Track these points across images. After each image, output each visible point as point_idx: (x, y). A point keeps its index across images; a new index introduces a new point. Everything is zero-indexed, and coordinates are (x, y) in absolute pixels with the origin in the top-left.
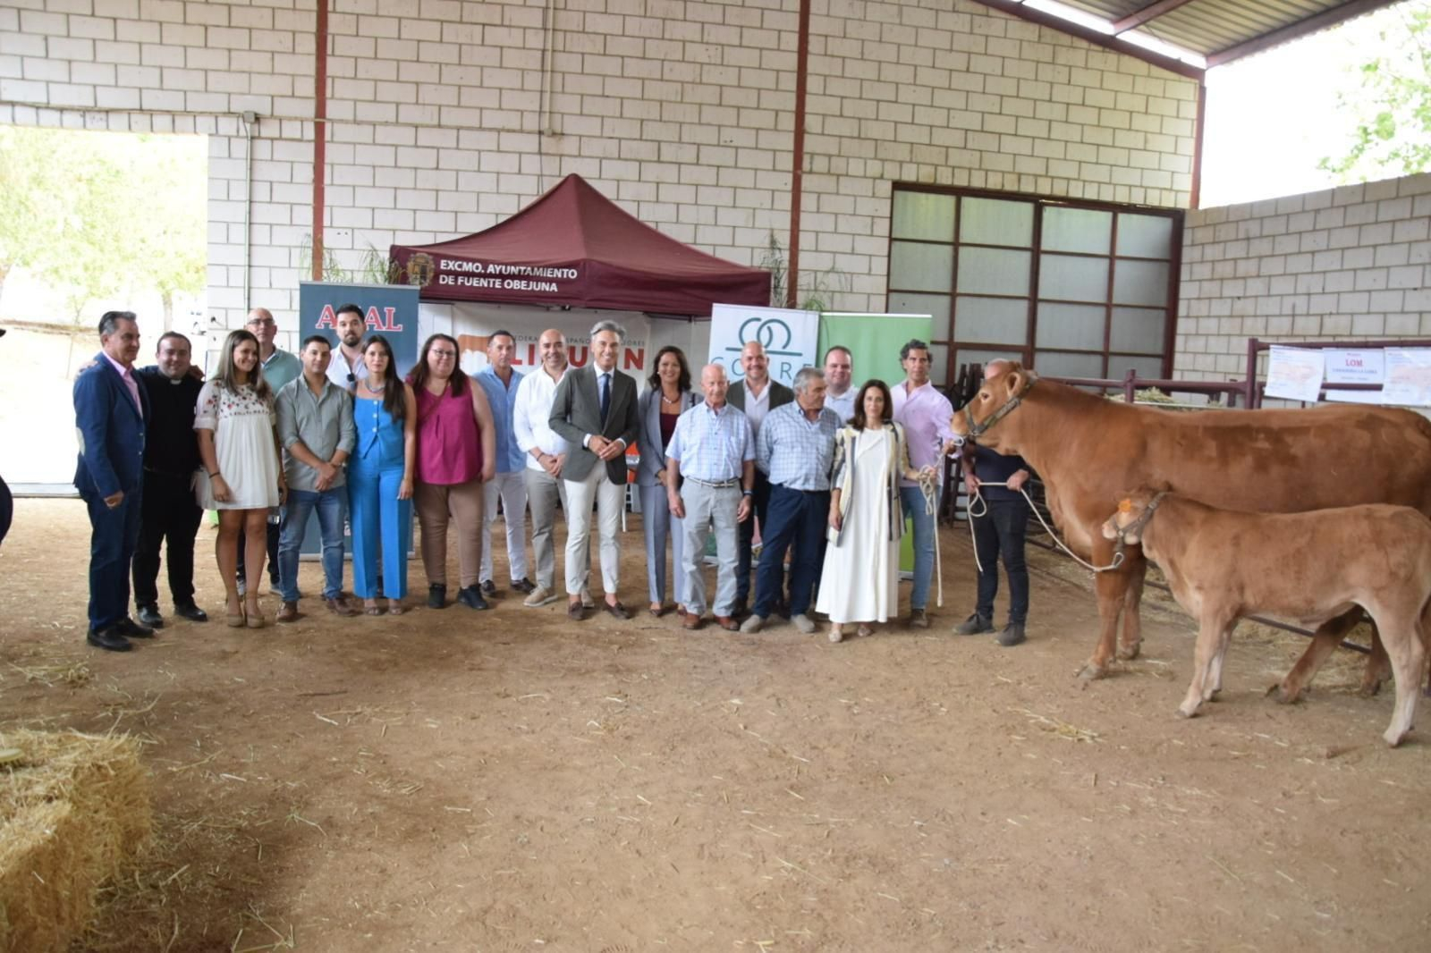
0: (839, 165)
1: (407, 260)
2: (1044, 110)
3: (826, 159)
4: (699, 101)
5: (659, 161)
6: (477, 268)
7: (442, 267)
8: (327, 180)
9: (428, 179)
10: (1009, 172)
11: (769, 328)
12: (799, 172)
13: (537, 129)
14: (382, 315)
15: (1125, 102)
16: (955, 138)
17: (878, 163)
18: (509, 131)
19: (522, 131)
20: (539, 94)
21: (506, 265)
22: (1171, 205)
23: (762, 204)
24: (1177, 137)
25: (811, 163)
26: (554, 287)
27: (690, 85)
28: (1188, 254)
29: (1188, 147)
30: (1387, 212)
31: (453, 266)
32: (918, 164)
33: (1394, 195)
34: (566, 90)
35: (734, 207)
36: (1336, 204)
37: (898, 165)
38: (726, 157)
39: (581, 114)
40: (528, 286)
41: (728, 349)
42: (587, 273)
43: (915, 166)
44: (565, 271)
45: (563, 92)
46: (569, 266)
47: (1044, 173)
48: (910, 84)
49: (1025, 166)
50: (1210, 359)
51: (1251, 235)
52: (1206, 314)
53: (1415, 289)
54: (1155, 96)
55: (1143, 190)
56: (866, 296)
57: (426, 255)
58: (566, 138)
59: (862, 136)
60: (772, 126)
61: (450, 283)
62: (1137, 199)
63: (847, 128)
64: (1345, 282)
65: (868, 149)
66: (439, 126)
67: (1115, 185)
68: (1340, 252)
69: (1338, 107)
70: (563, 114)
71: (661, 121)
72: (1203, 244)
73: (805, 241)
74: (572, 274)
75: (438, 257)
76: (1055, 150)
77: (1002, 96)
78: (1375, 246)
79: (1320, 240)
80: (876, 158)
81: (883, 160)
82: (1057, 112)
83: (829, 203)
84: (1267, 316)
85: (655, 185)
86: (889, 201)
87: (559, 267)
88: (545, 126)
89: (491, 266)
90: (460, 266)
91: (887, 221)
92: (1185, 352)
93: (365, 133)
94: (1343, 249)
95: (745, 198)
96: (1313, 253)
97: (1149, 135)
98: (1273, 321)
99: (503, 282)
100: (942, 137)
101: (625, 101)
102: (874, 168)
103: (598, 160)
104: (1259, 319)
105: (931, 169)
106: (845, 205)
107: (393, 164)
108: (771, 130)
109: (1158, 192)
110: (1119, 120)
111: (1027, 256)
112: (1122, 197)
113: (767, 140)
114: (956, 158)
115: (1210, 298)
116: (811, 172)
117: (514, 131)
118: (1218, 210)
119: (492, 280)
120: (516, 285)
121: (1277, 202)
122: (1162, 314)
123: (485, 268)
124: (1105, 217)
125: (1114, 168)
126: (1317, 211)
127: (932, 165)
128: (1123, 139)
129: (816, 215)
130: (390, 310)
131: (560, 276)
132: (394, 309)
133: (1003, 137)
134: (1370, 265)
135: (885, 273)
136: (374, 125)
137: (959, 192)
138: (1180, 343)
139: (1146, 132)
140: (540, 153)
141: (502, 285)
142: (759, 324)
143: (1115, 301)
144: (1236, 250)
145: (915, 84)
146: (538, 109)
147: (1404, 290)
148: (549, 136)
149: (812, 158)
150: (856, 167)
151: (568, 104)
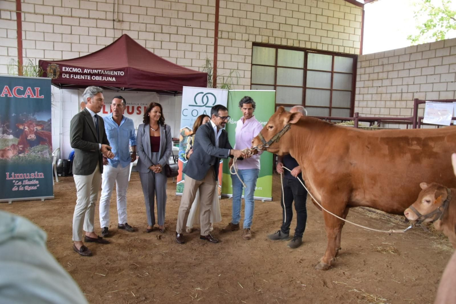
0: (232, 35)
1: (47, 67)
2: (308, 17)
3: (227, 33)
4: (177, 9)
5: (162, 33)
6: (79, 70)
7: (63, 70)
8: (23, 37)
9: (68, 38)
10: (296, 40)
11: (207, 97)
12: (217, 38)
13: (112, 19)
14: (34, 91)
15: (337, 15)
16: (275, 26)
17: (247, 35)
18: (100, 19)
19: (106, 20)
20: (113, 5)
21: (92, 69)
22: (353, 53)
23: (202, 50)
24: (355, 28)
25: (221, 35)
26: (114, 79)
27: (174, 3)
28: (359, 71)
29: (359, 32)
30: (439, 53)
31: (68, 69)
32: (262, 36)
33: (442, 46)
34: (124, 3)
35: (192, 51)
36: (418, 51)
37: (255, 36)
38: (189, 31)
39: (130, 13)
40: (102, 79)
41: (190, 105)
42: (128, 73)
43: (261, 36)
44: (119, 72)
45: (123, 4)
46: (120, 70)
47: (308, 40)
48: (259, 5)
49: (301, 37)
50: (369, 109)
51: (384, 63)
52: (367, 93)
53: (452, 82)
54: (348, 13)
55: (343, 47)
56: (243, 86)
57: (56, 65)
58: (124, 22)
59: (241, 24)
60: (206, 20)
61: (67, 77)
62: (341, 51)
63: (235, 21)
64: (423, 80)
65: (243, 30)
66: (72, 17)
67: (334, 45)
68: (421, 68)
69: (414, 17)
70: (123, 13)
71: (162, 17)
72: (365, 67)
73: (219, 64)
74: (122, 73)
75: (61, 66)
76: (312, 32)
77: (293, 11)
78: (435, 66)
79: (413, 65)
80: (246, 33)
81: (249, 34)
82: (313, 17)
83: (228, 50)
84: (391, 93)
85: (160, 42)
86: (251, 50)
87: (116, 70)
88: (116, 18)
89: (86, 70)
90: (71, 70)
91: (251, 57)
92: (358, 107)
93: (39, 18)
94: (422, 68)
95: (196, 48)
96: (409, 69)
97: (345, 27)
98: (393, 95)
99: (91, 77)
100: (271, 26)
101: (148, 8)
102: (246, 37)
103: (137, 32)
104: (388, 94)
105: (267, 38)
106: (235, 51)
107: (52, 32)
108: (206, 21)
109: (349, 48)
110: (335, 21)
111: (302, 72)
112: (336, 50)
113: (204, 25)
114: (276, 33)
115: (368, 87)
116: (221, 38)
117: (103, 19)
118: (371, 55)
119: (86, 76)
120: (97, 78)
121: (394, 51)
122: (350, 93)
123: (83, 70)
124: (330, 57)
125: (333, 39)
126: (411, 54)
127: (267, 36)
128: (336, 28)
129: (223, 55)
130: (38, 89)
131: (116, 74)
132: (39, 89)
133: (293, 26)
134: (433, 74)
135: (250, 77)
136: (43, 15)
137: (277, 47)
138: (356, 104)
139: (344, 26)
140: (114, 29)
141: (91, 78)
142: (203, 95)
143: (334, 88)
144: (378, 69)
145: (261, 5)
146: (112, 11)
147: (447, 82)
148: (117, 22)
149: (222, 33)
150: (238, 36)
151: (125, 9)
